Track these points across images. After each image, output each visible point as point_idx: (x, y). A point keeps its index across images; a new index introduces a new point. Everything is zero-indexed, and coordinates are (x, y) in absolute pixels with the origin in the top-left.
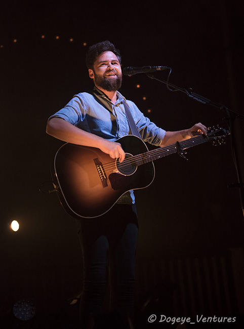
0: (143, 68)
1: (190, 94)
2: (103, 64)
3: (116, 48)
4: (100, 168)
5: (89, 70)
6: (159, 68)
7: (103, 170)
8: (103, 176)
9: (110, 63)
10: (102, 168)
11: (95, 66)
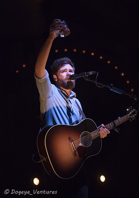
0: (81, 74)
1: (112, 88)
2: (63, 72)
3: (72, 62)
4: (72, 144)
5: (54, 75)
6: (91, 73)
7: (74, 145)
8: (74, 149)
9: (68, 71)
10: (73, 143)
11: (58, 73)
